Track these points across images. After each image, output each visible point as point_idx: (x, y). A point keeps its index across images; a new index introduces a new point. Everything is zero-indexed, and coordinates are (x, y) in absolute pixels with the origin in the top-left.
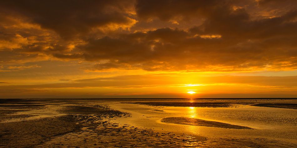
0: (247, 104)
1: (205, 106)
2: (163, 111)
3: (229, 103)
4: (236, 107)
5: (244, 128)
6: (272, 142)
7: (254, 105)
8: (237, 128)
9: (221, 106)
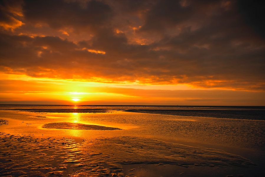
0: (120, 110)
1: (87, 112)
2: (45, 117)
3: (107, 109)
4: (111, 112)
5: (115, 129)
6: (133, 138)
7: (125, 111)
8: (110, 130)
9: (100, 112)
